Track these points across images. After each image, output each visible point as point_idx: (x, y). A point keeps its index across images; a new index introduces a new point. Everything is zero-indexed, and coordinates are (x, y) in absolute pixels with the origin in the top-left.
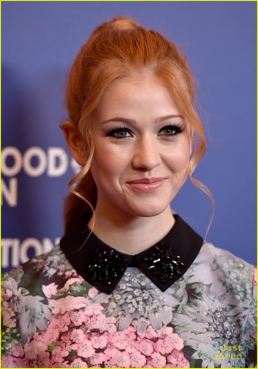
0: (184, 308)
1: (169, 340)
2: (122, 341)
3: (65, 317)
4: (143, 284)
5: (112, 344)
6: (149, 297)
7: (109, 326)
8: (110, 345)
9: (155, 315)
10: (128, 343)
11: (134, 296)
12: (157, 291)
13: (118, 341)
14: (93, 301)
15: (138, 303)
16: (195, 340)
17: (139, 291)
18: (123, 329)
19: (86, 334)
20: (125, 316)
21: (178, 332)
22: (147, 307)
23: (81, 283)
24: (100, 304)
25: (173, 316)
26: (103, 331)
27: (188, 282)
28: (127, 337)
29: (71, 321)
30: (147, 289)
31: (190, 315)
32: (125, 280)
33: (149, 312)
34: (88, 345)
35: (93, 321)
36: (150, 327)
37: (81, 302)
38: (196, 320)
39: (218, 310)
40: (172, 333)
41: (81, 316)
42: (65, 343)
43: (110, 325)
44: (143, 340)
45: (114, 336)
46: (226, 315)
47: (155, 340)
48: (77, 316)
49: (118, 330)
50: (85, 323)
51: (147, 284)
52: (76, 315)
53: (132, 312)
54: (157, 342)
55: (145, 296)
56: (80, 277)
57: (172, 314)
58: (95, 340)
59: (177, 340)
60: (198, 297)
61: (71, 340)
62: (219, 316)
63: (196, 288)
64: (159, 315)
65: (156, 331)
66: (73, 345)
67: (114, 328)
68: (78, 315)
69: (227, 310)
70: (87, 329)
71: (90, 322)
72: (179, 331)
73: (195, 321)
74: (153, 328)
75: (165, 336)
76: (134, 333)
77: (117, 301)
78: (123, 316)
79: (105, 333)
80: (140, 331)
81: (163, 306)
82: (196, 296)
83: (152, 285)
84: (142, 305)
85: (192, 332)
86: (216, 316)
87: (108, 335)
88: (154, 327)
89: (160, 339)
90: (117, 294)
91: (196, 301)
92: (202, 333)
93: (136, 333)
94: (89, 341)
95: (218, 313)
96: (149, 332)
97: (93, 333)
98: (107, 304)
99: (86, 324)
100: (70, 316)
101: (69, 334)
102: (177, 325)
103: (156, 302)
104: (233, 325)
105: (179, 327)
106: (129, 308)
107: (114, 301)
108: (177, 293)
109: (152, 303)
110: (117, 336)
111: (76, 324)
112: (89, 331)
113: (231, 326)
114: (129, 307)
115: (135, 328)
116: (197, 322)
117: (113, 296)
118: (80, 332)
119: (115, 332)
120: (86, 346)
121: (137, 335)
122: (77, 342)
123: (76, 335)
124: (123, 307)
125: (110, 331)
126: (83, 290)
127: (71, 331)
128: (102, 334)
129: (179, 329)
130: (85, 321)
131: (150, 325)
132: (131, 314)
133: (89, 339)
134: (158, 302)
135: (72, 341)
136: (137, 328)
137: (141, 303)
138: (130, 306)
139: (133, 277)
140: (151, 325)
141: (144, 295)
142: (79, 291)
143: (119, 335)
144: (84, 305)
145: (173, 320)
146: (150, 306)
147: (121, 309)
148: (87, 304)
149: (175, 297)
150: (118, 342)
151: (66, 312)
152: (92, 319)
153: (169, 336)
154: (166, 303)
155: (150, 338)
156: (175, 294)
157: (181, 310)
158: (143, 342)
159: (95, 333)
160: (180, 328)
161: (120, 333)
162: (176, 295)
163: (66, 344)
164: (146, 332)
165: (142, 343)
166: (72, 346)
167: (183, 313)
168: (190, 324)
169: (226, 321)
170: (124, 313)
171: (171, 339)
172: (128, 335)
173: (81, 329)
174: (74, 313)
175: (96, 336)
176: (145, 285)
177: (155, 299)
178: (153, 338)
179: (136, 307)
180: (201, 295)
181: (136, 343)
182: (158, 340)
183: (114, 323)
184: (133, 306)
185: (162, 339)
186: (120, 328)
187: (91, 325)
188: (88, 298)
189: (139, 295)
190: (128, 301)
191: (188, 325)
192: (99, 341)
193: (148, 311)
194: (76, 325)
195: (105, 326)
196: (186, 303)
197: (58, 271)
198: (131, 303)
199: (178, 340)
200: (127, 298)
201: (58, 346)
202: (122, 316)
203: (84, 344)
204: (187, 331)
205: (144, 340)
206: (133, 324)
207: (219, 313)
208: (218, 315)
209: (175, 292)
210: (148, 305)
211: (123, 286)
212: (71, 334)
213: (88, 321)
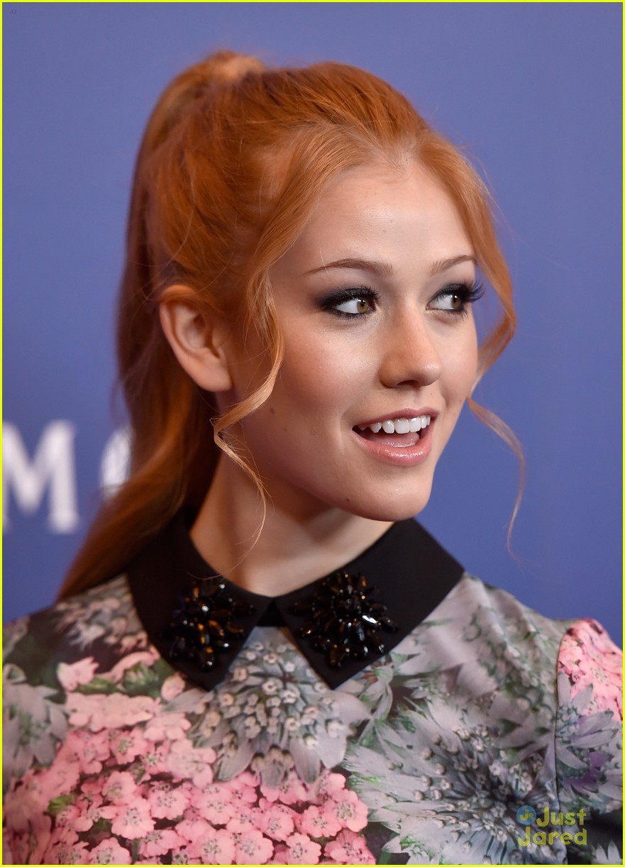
0: (377, 730)
1: (334, 809)
2: (221, 805)
3: (97, 740)
4: (289, 667)
5: (197, 812)
6: (297, 700)
7: (197, 769)
8: (192, 812)
9: (305, 743)
10: (236, 810)
11: (262, 695)
12: (321, 688)
13: (212, 805)
14: (168, 706)
15: (268, 712)
16: (396, 811)
17: (276, 685)
18: (228, 778)
19: (139, 783)
20: (236, 747)
21: (357, 787)
22: (290, 721)
23: (151, 663)
24: (183, 715)
25: (348, 750)
26: (180, 780)
27: (399, 669)
28: (235, 798)
29: (111, 752)
30: (295, 682)
31: (388, 753)
32: (246, 659)
33: (291, 734)
34: (139, 810)
35: (161, 755)
36: (292, 775)
37: (142, 709)
38: (401, 767)
39: (477, 732)
40: (343, 789)
41: (135, 741)
42: (89, 801)
43: (200, 766)
44: (271, 807)
45: (206, 794)
46: (496, 746)
47: (300, 807)
48: (125, 741)
49: (216, 779)
50: (141, 758)
51: (299, 669)
52: (125, 738)
53: (253, 736)
54: (305, 811)
55: (289, 696)
56: (153, 649)
57: (345, 747)
58: (159, 798)
59: (352, 807)
60: (418, 707)
61: (104, 797)
62: (479, 748)
63: (417, 688)
64: (314, 745)
65: (304, 785)
66: (105, 808)
67: (208, 774)
68: (129, 739)
69: (499, 733)
70: (144, 772)
71: (154, 757)
72: (360, 785)
73: (397, 770)
74: (299, 778)
75: (326, 798)
76: (254, 790)
77: (224, 710)
78: (233, 746)
79: (186, 785)
80: (267, 786)
81: (328, 721)
82: (413, 703)
83: (310, 673)
84: (278, 717)
85: (388, 796)
86: (473, 748)
87: (190, 790)
88: (302, 776)
89: (314, 805)
90: (225, 693)
91: (410, 716)
92: (410, 801)
93: (257, 790)
94: (144, 800)
95: (478, 740)
96: (289, 789)
97: (156, 783)
98: (199, 716)
99: (143, 761)
100: (110, 740)
101: (101, 780)
102: (354, 773)
103: (312, 712)
104: (515, 770)
105: (358, 776)
106: (248, 728)
107: (215, 710)
108: (367, 691)
109: (302, 714)
110: (211, 793)
111: (121, 760)
112: (147, 777)
113: (509, 772)
114: (248, 725)
115: (257, 778)
116: (403, 773)
117: (215, 698)
118: (126, 779)
119: (208, 784)
120: (134, 811)
121: (259, 794)
122: (116, 801)
123: (116, 786)
124: (233, 723)
125: (197, 781)
126: (151, 680)
127: (106, 774)
128: (178, 787)
129: (358, 781)
130: (143, 753)
131: (291, 770)
132: (250, 741)
133: (144, 796)
134: (317, 712)
135: (106, 798)
136: (261, 779)
137: (276, 712)
138: (250, 722)
139: (269, 652)
140: (293, 769)
141: (286, 694)
142: (143, 683)
143: (217, 792)
144: (145, 717)
145: (345, 759)
146: (296, 719)
147: (228, 730)
148: (154, 715)
149: (362, 700)
150: (212, 808)
151: (104, 729)
152: (160, 749)
153: (334, 798)
154: (335, 714)
155: (289, 803)
156: (364, 694)
157: (369, 735)
158: (271, 811)
159: (161, 782)
160: (362, 780)
161: (219, 789)
162: (364, 696)
163: (90, 803)
164: (282, 788)
165: (268, 813)
166: (102, 810)
167: (374, 745)
168: (384, 777)
169: (496, 760)
170: (235, 740)
171: (339, 805)
172: (237, 793)
173: (130, 771)
174: (120, 735)
175: (163, 789)
176: (294, 672)
177: (311, 706)
178: (297, 802)
179: (263, 723)
180: (425, 705)
181: (254, 812)
182: (307, 808)
183: (209, 764)
184: (258, 723)
185: (318, 806)
186: (223, 775)
187: (154, 763)
188: (158, 700)
189: (275, 693)
190: (248, 710)
191: (379, 777)
192: (167, 802)
193: (289, 732)
194: (120, 762)
195: (187, 768)
196: (384, 717)
197: (109, 633)
198: (254, 715)
199: (355, 807)
200: (246, 703)
201: (71, 804)
202: (230, 747)
203: (132, 806)
204: (378, 791)
205: (275, 807)
206: (254, 768)
207: (480, 741)
208: (478, 744)
209: (365, 690)
210: (291, 717)
211: (240, 674)
212: (105, 782)
213: (148, 753)
